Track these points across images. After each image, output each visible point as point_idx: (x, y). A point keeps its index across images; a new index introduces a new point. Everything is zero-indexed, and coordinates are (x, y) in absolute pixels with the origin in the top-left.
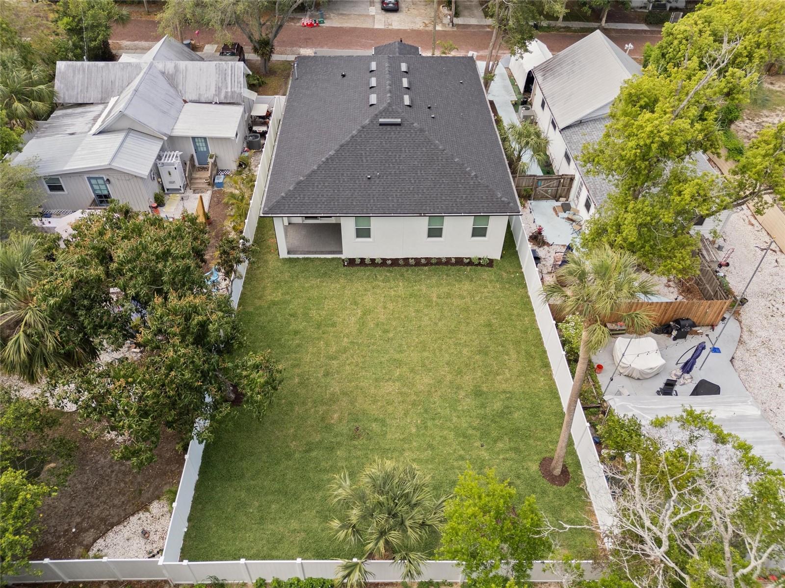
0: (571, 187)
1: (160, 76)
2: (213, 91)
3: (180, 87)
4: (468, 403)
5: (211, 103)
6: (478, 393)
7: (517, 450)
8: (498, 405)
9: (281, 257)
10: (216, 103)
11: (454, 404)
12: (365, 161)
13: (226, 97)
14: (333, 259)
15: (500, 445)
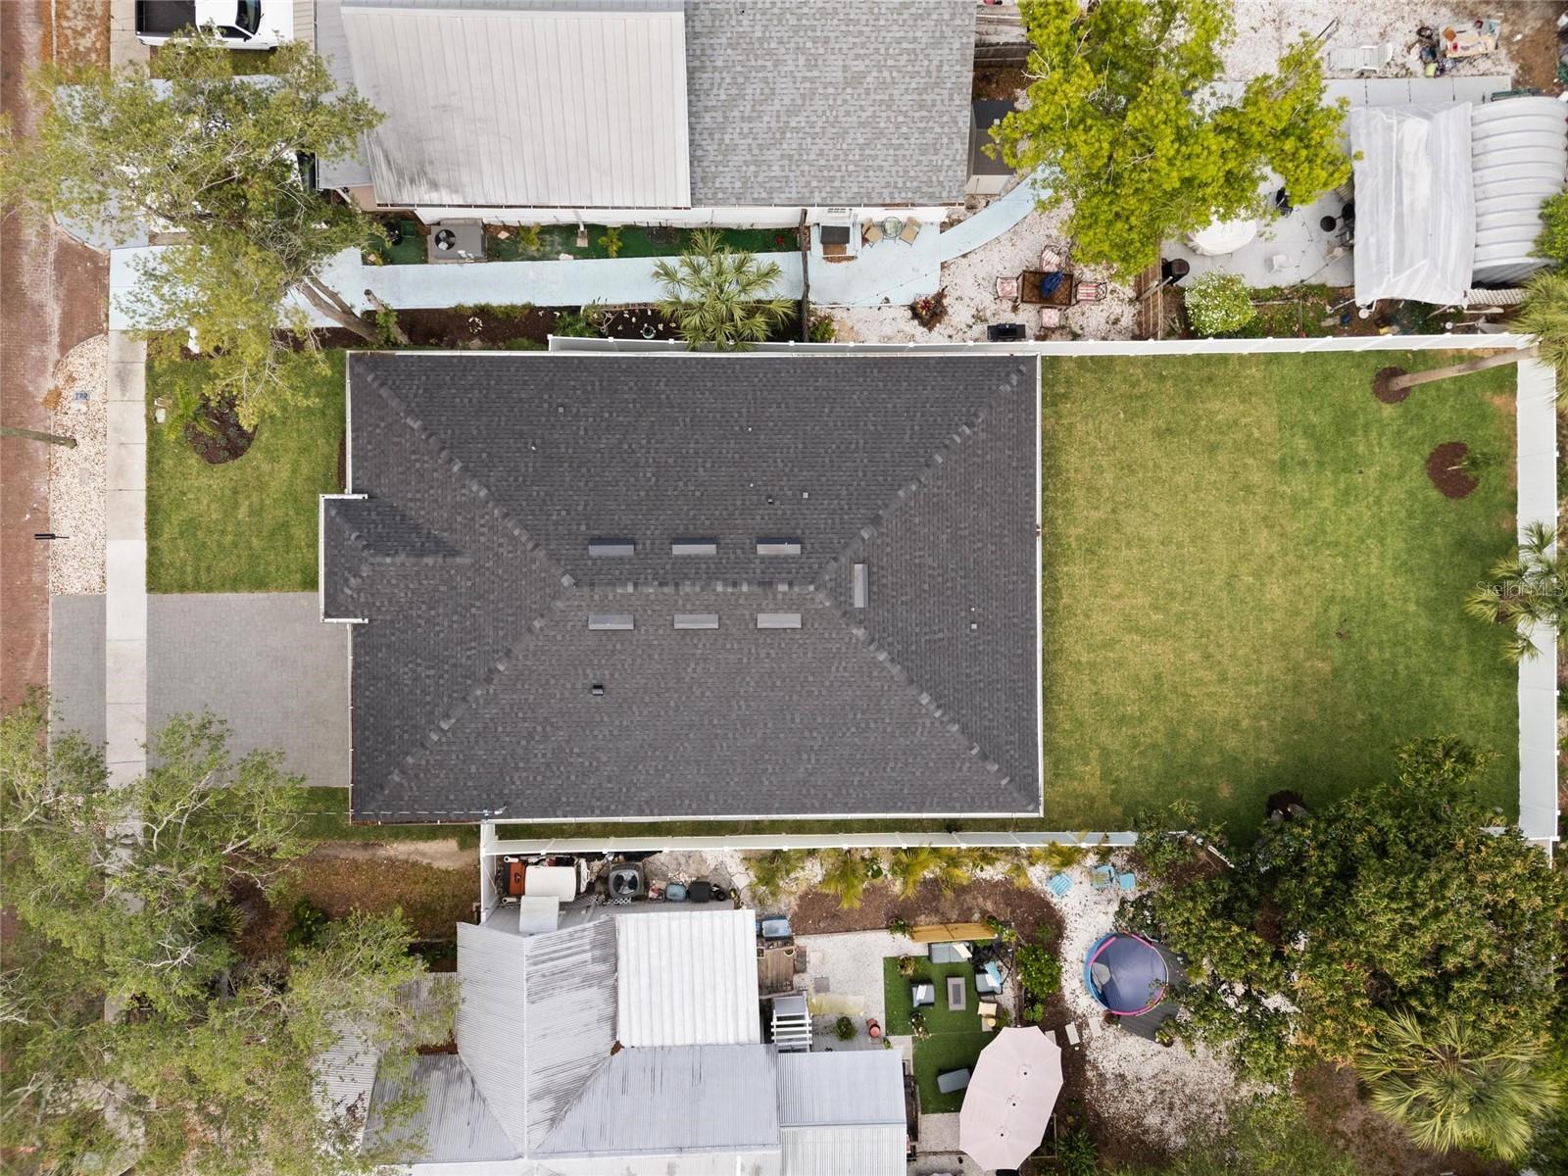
1: (560, 1125)
2: (591, 994)
4: (1298, 484)
6: (1282, 467)
7: (1366, 427)
8: (1301, 443)
11: (1299, 504)
12: (941, 635)
13: (603, 961)
15: (1361, 449)
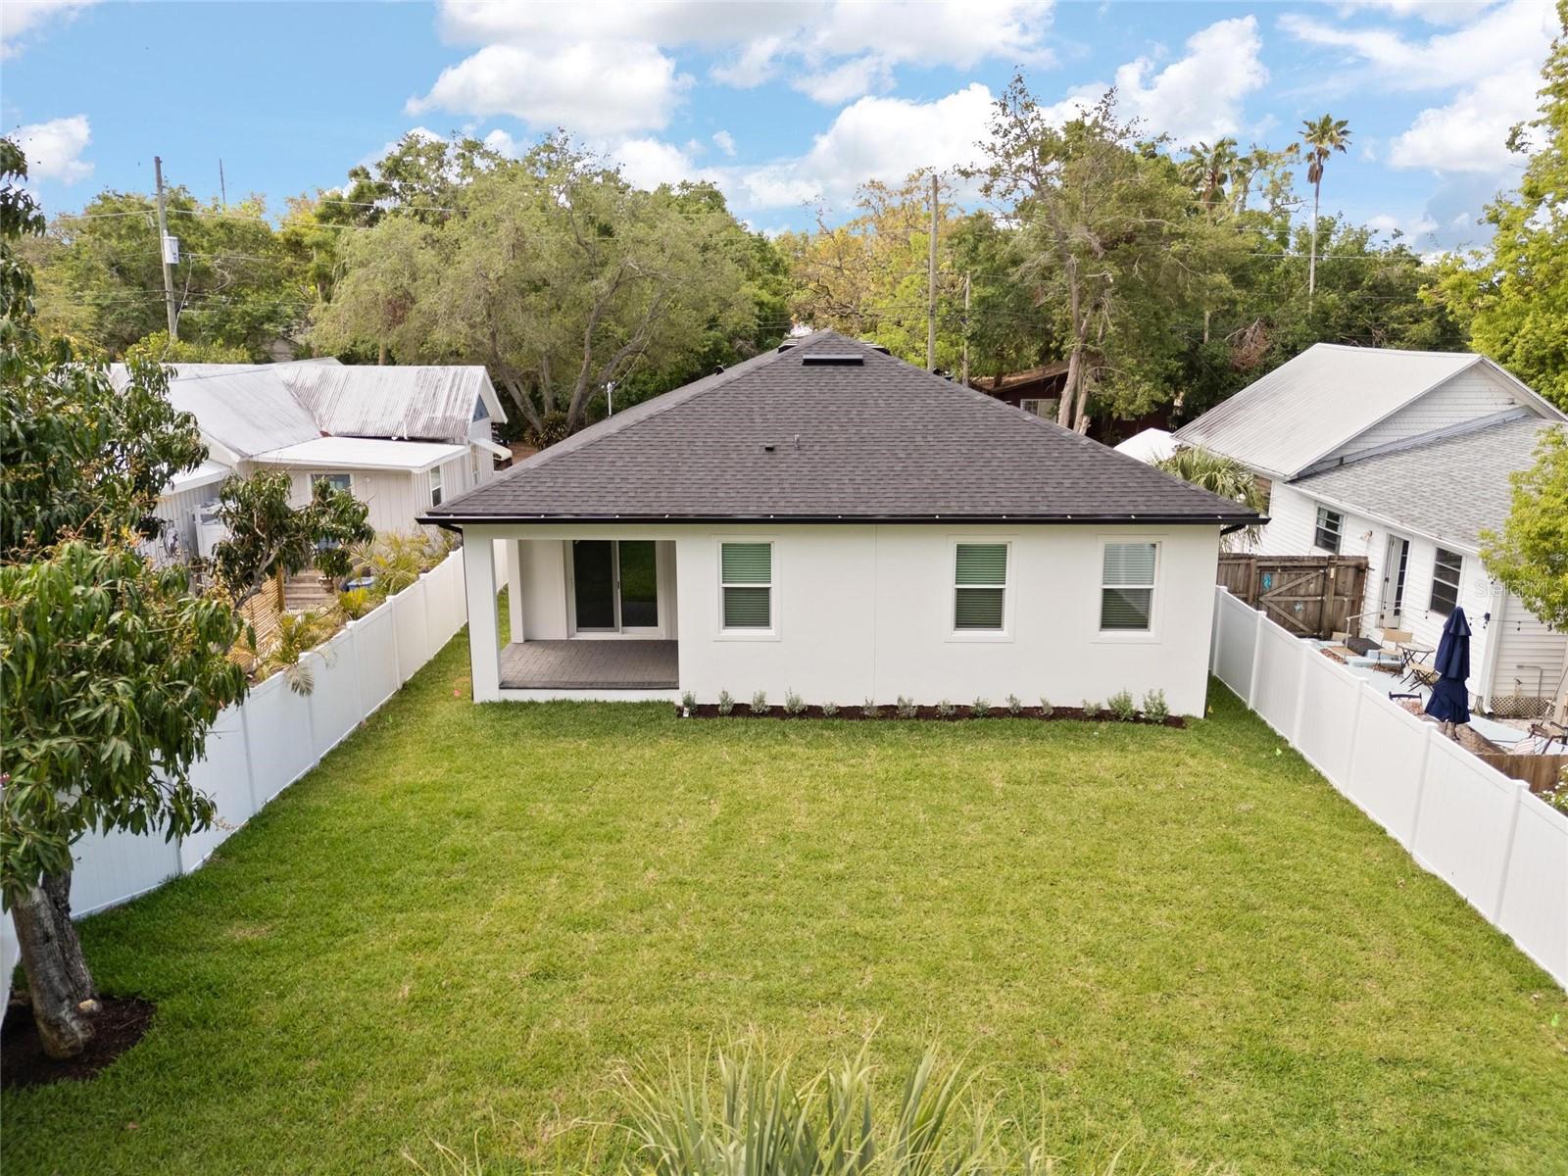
0: (1362, 598)
1: (283, 389)
2: (400, 415)
3: (322, 410)
5: (389, 438)
9: (477, 700)
10: (401, 439)
13: (426, 428)
14: (646, 705)
